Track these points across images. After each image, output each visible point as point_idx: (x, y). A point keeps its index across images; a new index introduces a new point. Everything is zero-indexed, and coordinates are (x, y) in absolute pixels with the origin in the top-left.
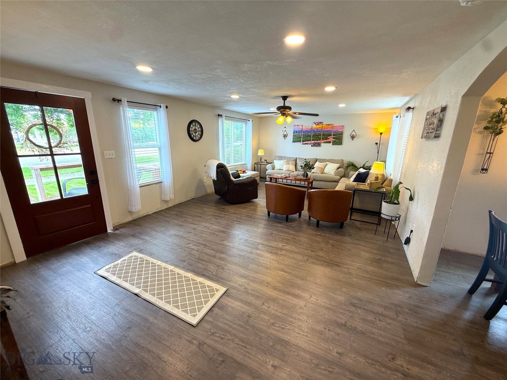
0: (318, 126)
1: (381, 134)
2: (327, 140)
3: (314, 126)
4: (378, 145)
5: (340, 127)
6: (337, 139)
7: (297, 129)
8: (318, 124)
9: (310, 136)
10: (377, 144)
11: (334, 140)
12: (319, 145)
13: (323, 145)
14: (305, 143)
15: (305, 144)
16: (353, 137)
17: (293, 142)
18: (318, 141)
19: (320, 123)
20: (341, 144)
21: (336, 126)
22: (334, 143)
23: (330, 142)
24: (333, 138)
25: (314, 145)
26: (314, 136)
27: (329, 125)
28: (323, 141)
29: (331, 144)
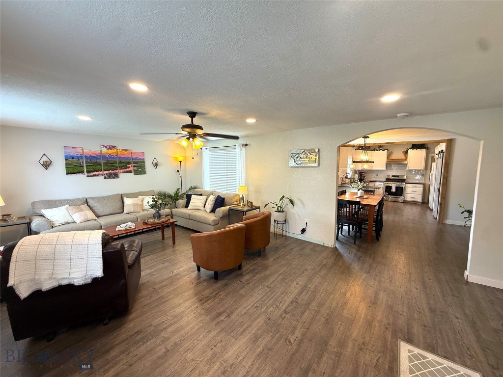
0: (110, 151)
1: (181, 162)
2: (127, 169)
3: (104, 150)
4: (180, 172)
5: (141, 154)
6: (139, 167)
7: (72, 153)
8: (110, 148)
9: (100, 165)
10: (178, 171)
11: (135, 168)
12: (116, 176)
13: (121, 175)
14: (92, 174)
15: (93, 176)
16: (156, 165)
17: (68, 174)
18: (115, 171)
19: (114, 147)
20: (144, 173)
21: (136, 153)
22: (136, 173)
23: (130, 172)
24: (134, 166)
25: (109, 176)
26: (106, 164)
27: (126, 150)
28: (121, 171)
29: (133, 173)
